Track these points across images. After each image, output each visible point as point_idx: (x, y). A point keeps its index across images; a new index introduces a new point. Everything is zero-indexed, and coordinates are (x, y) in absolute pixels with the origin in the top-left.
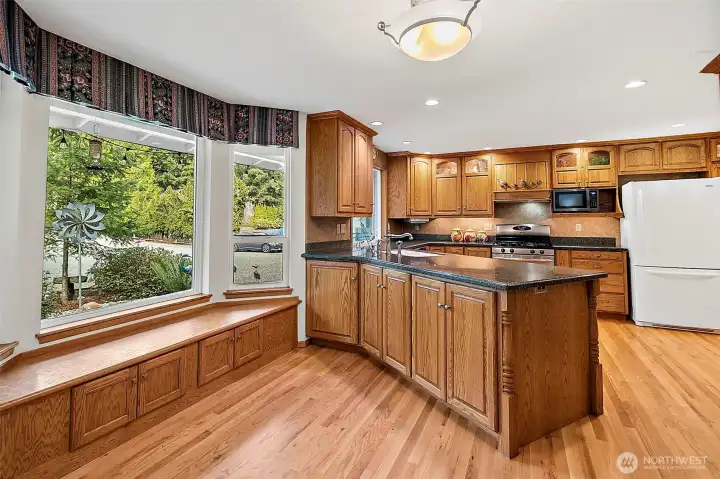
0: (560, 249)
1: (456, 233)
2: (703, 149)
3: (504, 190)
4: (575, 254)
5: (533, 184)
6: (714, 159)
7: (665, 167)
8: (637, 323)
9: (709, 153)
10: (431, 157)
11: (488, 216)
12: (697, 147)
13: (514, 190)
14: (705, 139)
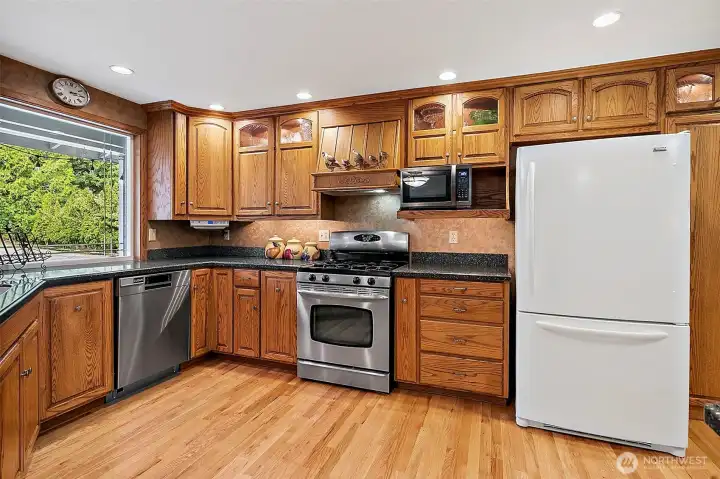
0: (402, 276)
1: (272, 246)
2: (652, 88)
3: (329, 171)
4: (426, 285)
5: (374, 159)
6: (671, 108)
7: (588, 125)
8: (519, 421)
9: (662, 95)
10: (232, 117)
11: (313, 217)
12: (643, 85)
13: (344, 170)
14: (657, 70)
